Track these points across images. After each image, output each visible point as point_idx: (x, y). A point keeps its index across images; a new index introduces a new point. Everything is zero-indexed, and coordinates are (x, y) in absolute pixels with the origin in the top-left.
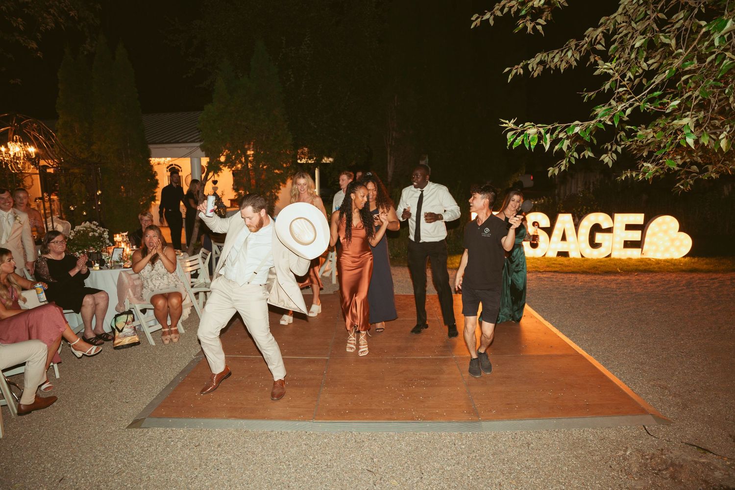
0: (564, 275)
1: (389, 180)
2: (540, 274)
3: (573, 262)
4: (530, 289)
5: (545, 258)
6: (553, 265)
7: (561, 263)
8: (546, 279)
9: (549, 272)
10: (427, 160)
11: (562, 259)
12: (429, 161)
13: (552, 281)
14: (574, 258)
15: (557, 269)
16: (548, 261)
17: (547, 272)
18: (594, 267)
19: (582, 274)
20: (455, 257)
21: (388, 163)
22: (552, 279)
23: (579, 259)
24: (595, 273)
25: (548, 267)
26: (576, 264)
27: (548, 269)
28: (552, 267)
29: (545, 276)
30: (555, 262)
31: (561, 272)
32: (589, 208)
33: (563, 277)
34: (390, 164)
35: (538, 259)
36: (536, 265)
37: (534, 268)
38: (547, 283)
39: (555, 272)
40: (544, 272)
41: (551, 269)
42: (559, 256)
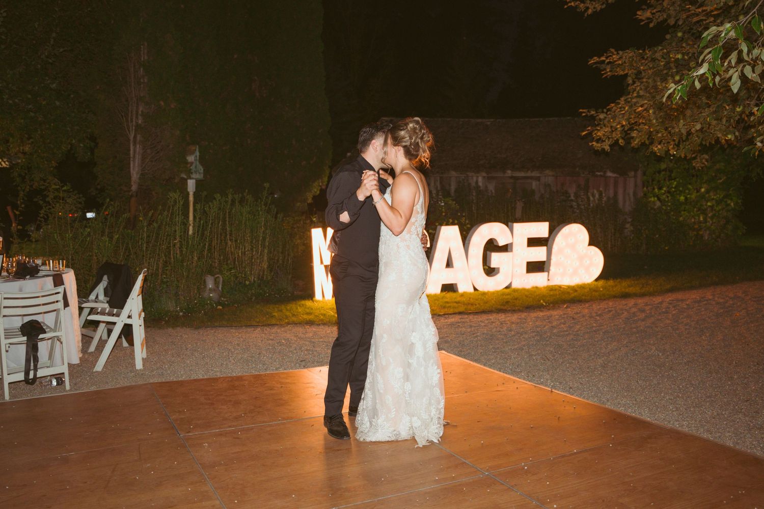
0: (476, 316)
1: (134, 188)
3: (473, 299)
6: (449, 305)
7: (456, 300)
9: (453, 314)
10: (198, 153)
11: (449, 295)
12: (199, 156)
15: (462, 309)
17: (450, 314)
18: (507, 302)
19: (498, 313)
21: (132, 159)
23: (474, 293)
24: (514, 311)
28: (450, 307)
30: (448, 300)
31: (470, 313)
33: (479, 319)
34: (134, 161)
38: (469, 330)
39: (460, 313)
40: (447, 316)
41: (451, 311)
42: (445, 292)
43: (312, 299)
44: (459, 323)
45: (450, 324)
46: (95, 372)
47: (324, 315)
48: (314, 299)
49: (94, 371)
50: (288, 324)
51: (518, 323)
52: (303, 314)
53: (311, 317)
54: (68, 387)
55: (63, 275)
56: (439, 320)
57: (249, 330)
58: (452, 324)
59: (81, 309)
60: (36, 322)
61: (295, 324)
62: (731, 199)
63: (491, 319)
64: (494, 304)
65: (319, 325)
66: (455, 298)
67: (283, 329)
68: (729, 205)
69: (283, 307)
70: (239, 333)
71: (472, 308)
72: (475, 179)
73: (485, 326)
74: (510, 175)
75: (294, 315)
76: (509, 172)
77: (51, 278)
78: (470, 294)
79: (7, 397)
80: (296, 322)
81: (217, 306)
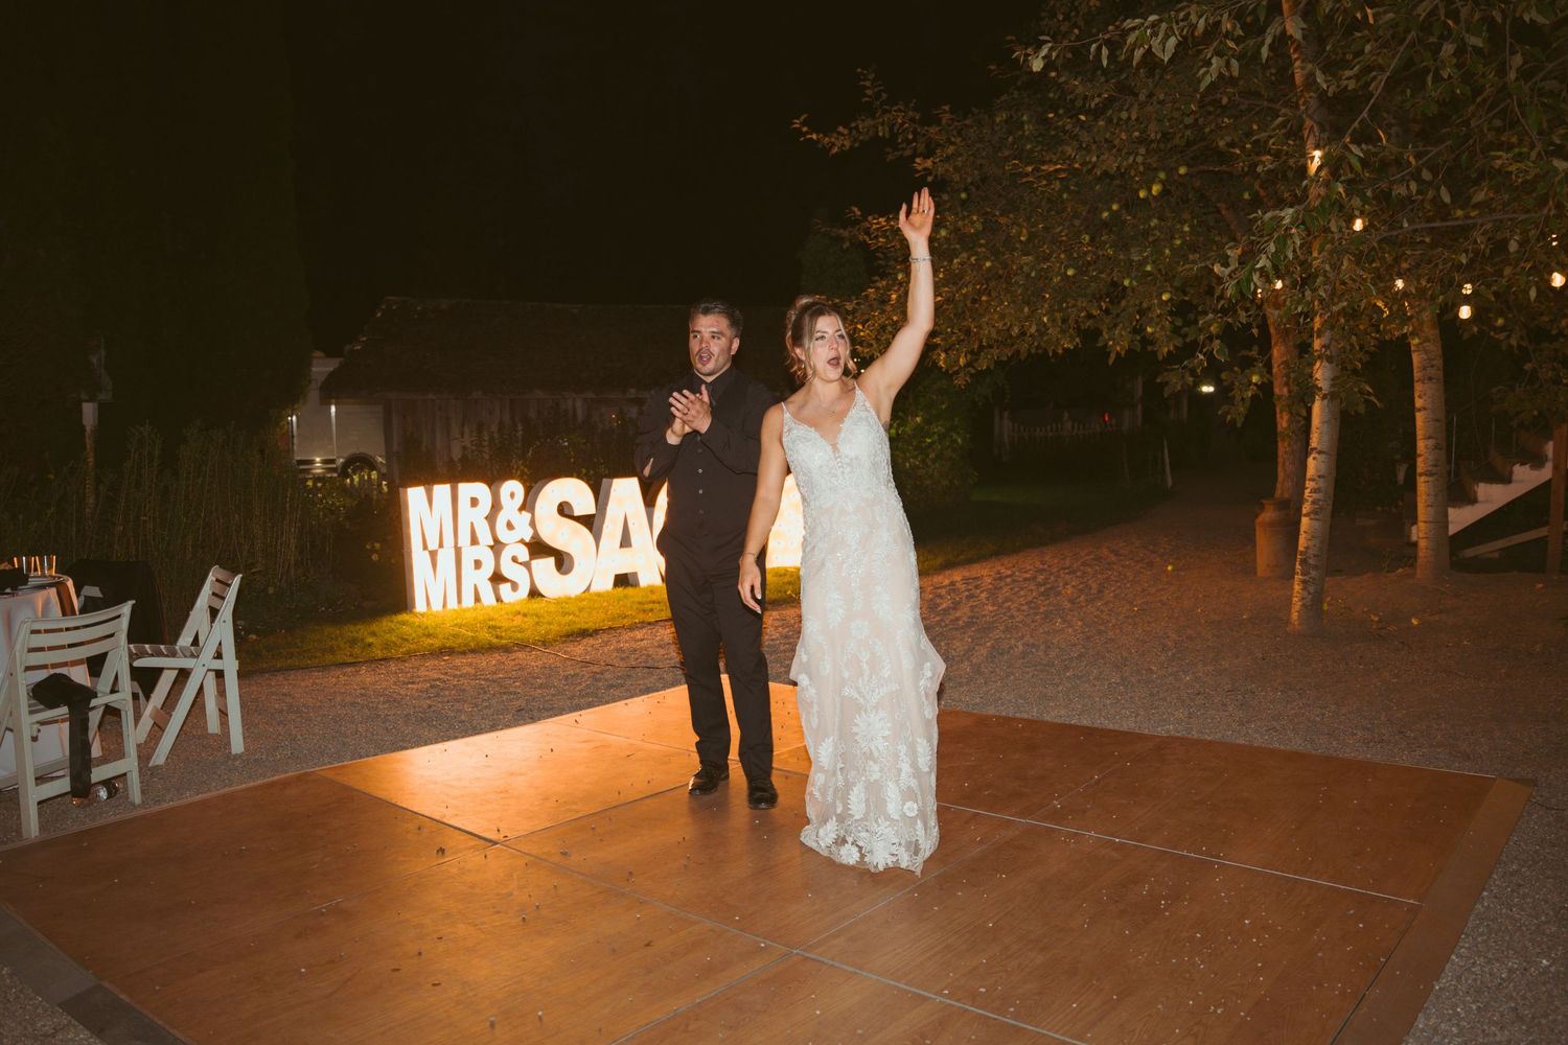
5: (599, 595)
7: (650, 598)
14: (651, 586)
28: (646, 611)
32: (592, 472)
55: (68, 585)
62: (958, 433)
66: (646, 596)
68: (956, 441)
72: (570, 402)
74: (633, 396)
75: (405, 641)
76: (633, 391)
78: (657, 587)
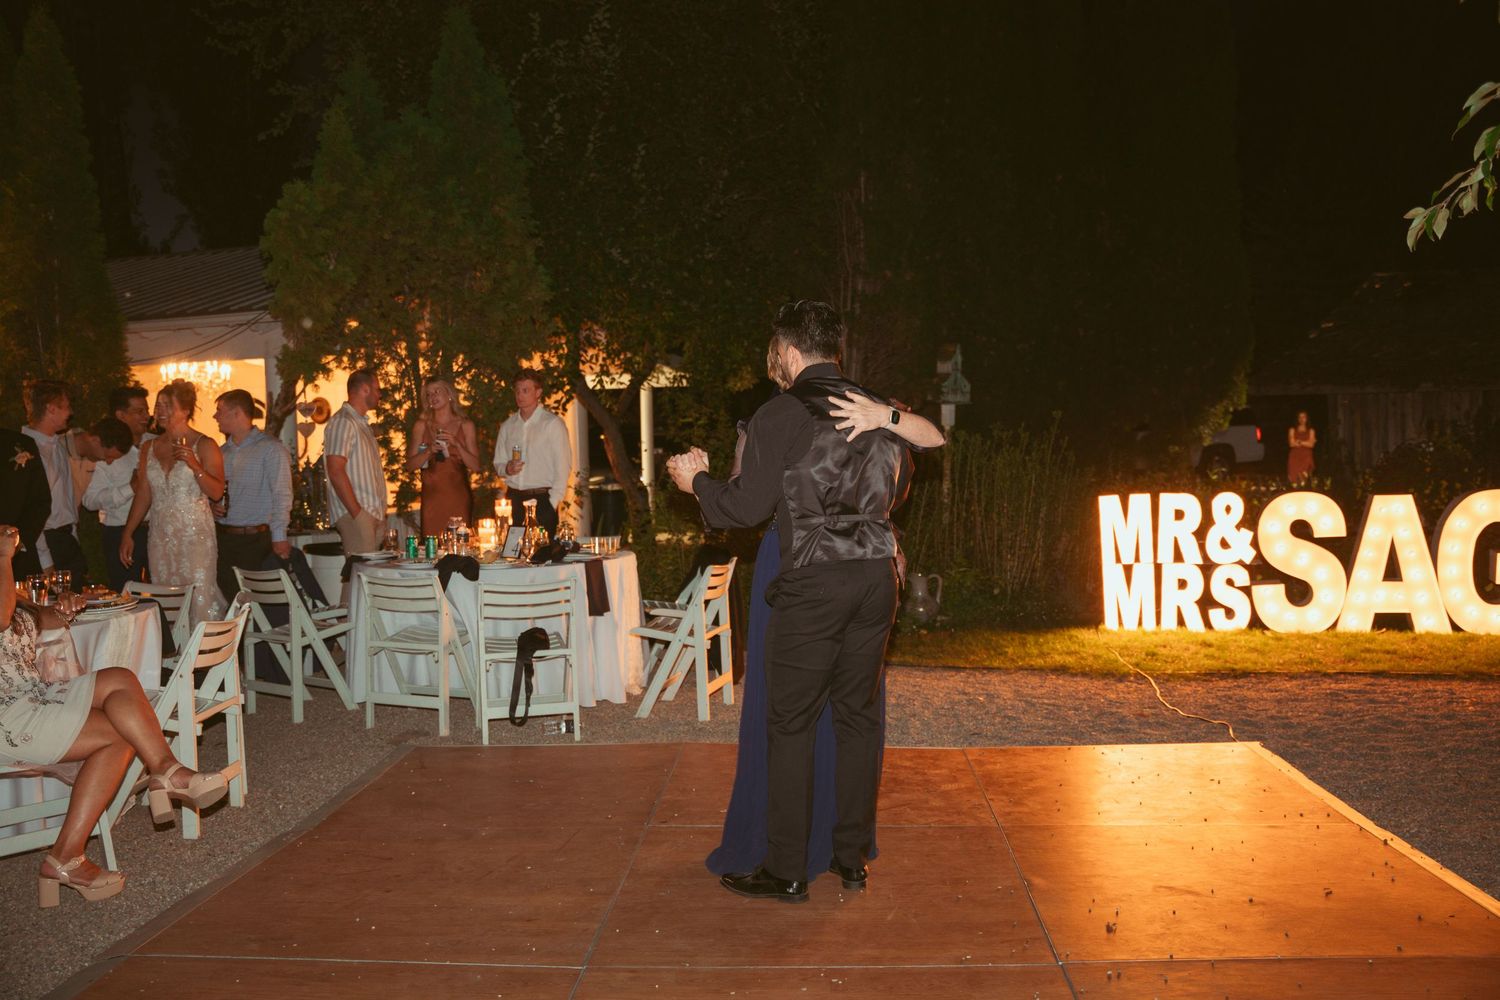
2: (1328, 681)
3: (1431, 646)
4: (1305, 725)
5: (1336, 636)
6: (1368, 655)
7: (1392, 648)
8: (1351, 696)
9: (1359, 674)
11: (1391, 638)
13: (1372, 701)
14: (1428, 634)
15: (1381, 667)
16: (1348, 645)
17: (1352, 674)
20: (1050, 636)
22: (1372, 696)
23: (1449, 636)
25: (1350, 659)
26: (1440, 650)
27: (1350, 667)
28: (1364, 660)
29: (1346, 686)
30: (1372, 646)
31: (1398, 676)
33: (1406, 690)
35: (1314, 638)
36: (1311, 654)
37: (1306, 664)
38: (1358, 708)
39: (1376, 674)
40: (1342, 676)
41: (1361, 667)
42: (1380, 628)
43: (1097, 628)
44: (1354, 692)
45: (1331, 694)
46: (635, 719)
47: (1096, 657)
48: (1100, 627)
49: (636, 716)
50: (1021, 668)
51: (1490, 705)
52: (1060, 654)
53: (1070, 660)
54: (577, 736)
55: (605, 562)
56: (1318, 685)
57: (946, 674)
58: (1334, 694)
59: (648, 619)
60: (542, 631)
61: (1032, 670)
63: (1436, 691)
64: (1470, 661)
65: (1074, 675)
66: (1393, 644)
67: (1003, 678)
69: (1031, 639)
70: (924, 678)
71: (1412, 666)
73: (1403, 703)
75: (1042, 655)
77: (581, 567)
79: (486, 741)
80: (1036, 667)
81: (920, 627)
